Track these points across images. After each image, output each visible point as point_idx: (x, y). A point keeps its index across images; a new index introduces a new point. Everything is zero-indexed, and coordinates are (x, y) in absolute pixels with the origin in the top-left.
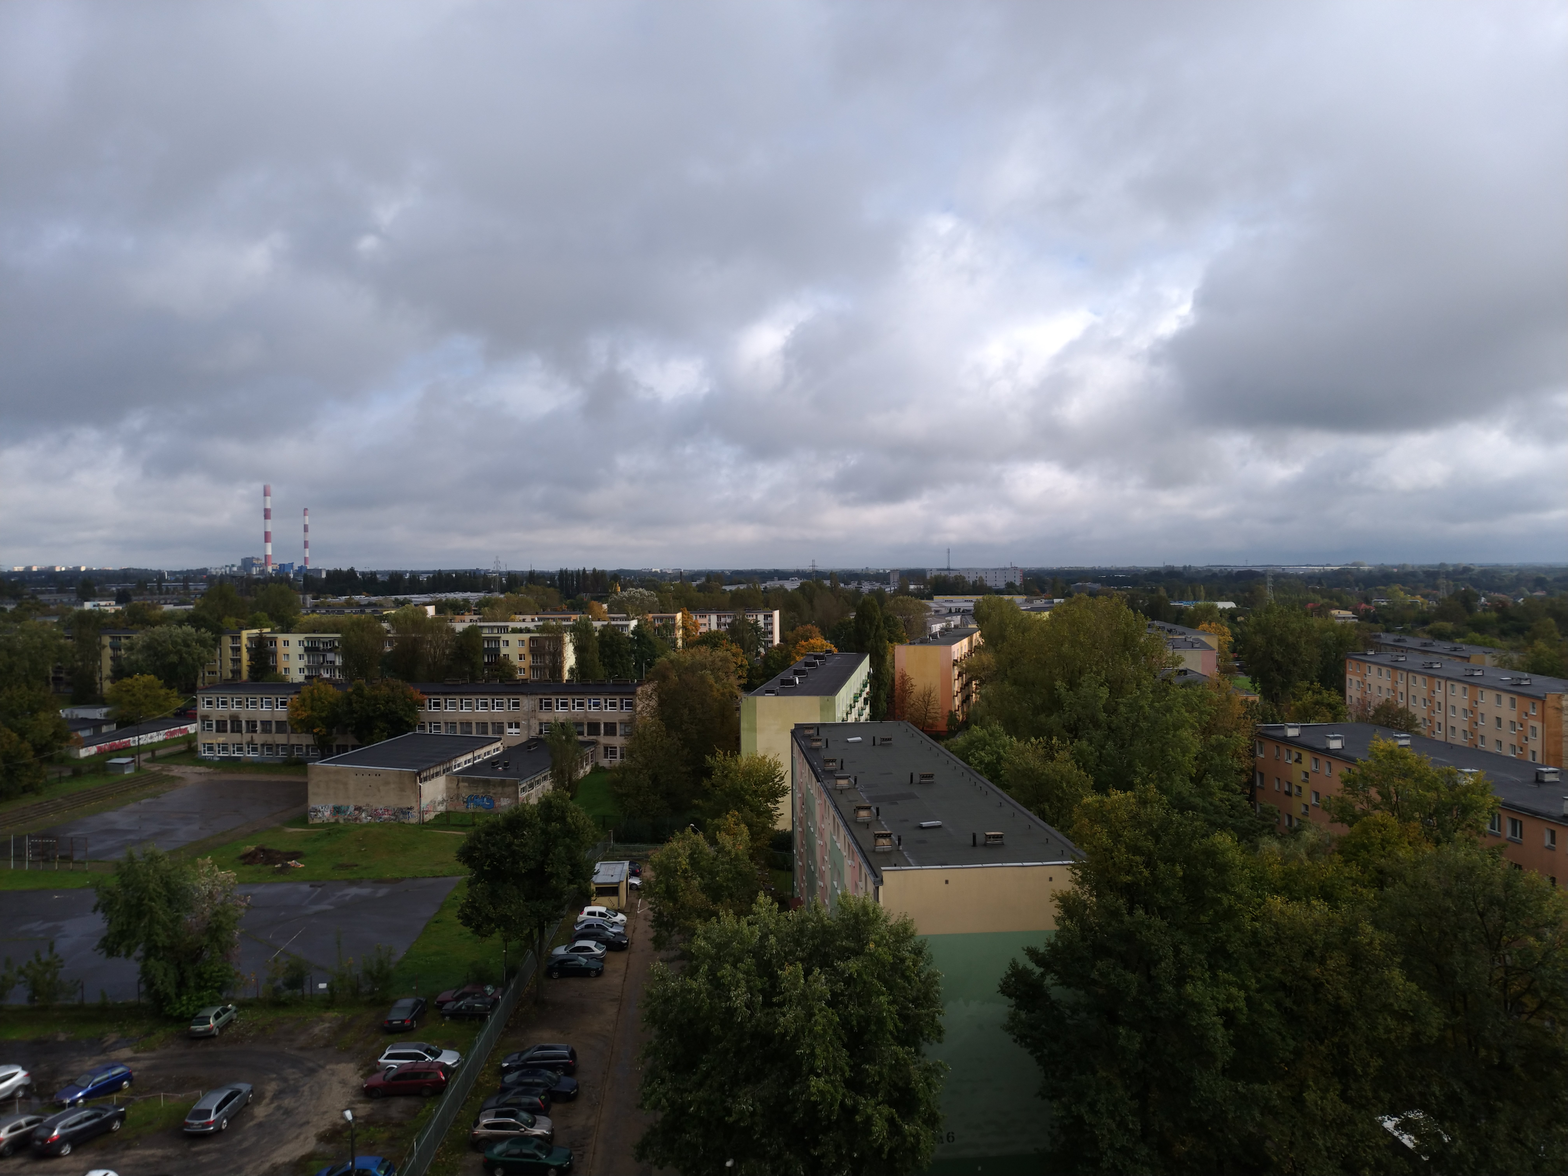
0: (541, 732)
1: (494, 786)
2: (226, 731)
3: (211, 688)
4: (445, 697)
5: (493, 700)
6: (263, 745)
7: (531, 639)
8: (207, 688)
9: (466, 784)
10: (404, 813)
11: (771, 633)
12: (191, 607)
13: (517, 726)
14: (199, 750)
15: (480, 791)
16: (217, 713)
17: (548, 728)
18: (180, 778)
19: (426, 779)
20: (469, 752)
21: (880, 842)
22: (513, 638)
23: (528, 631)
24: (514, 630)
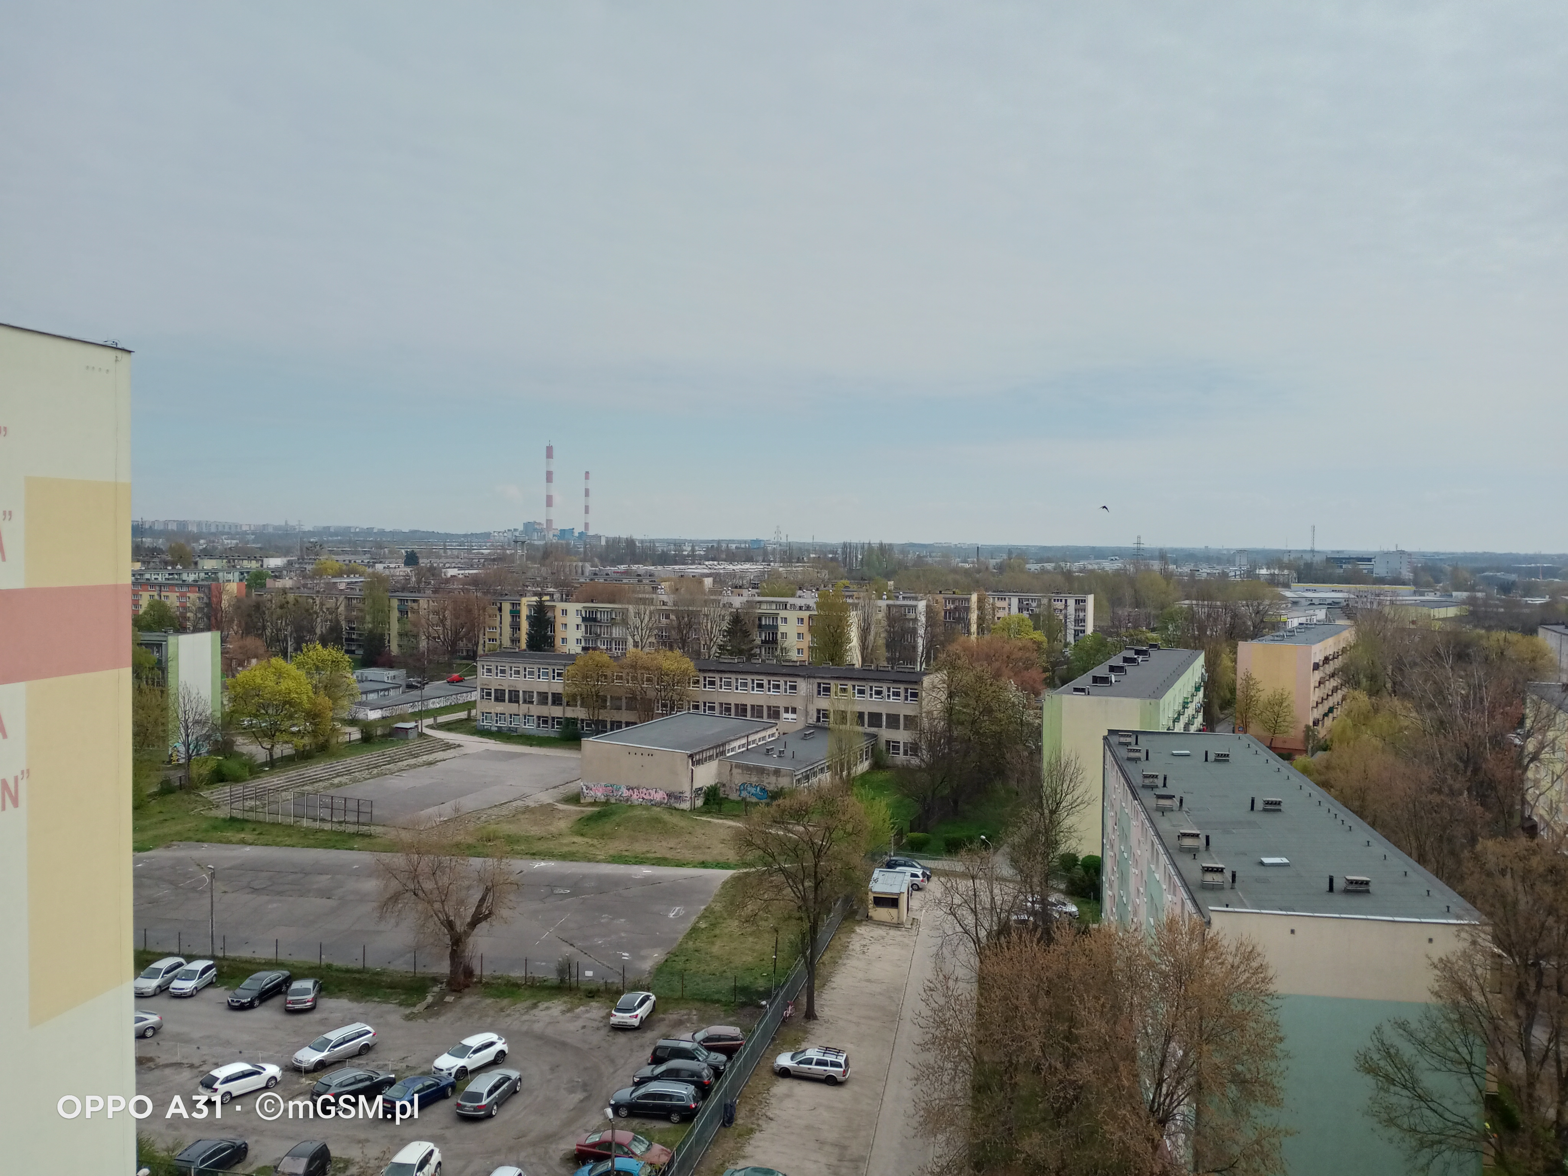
0: (818, 719)
1: (768, 774)
2: (504, 701)
3: (492, 655)
4: (720, 675)
5: (769, 682)
6: (539, 717)
7: (810, 617)
8: (487, 655)
9: (740, 771)
10: (676, 798)
11: (1083, 620)
12: (474, 571)
13: (794, 711)
14: (478, 718)
15: (754, 779)
16: (496, 681)
17: (826, 716)
18: (459, 746)
19: (699, 762)
20: (744, 737)
21: (1209, 877)
22: (792, 616)
23: (808, 608)
24: (793, 606)
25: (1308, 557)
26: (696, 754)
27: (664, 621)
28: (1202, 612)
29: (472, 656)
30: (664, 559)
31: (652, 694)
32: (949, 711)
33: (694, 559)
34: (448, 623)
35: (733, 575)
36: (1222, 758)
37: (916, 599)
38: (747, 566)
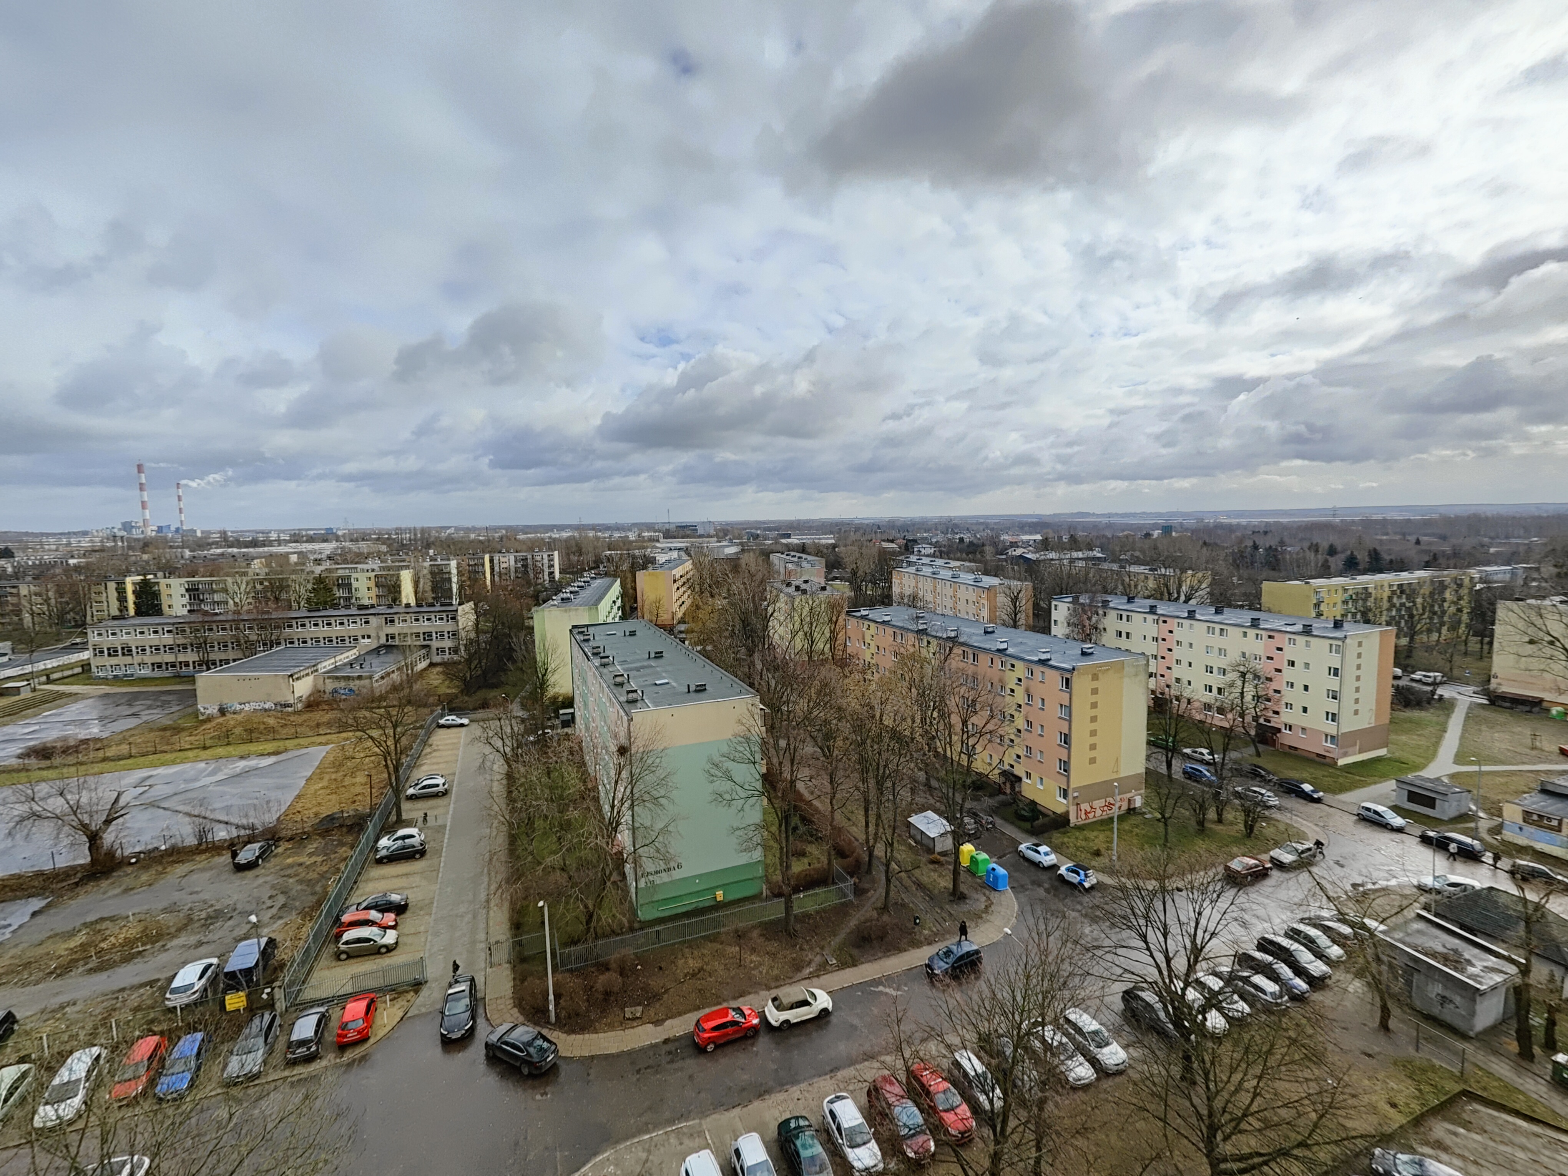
0: (388, 640)
1: (354, 679)
2: (117, 655)
3: (101, 623)
4: (309, 620)
5: (348, 620)
6: (153, 664)
7: (376, 576)
8: (96, 623)
9: (331, 680)
10: (282, 704)
11: (553, 566)
13: (369, 637)
14: (93, 671)
15: (343, 684)
16: (107, 641)
17: (393, 638)
18: (76, 694)
19: (298, 679)
20: (332, 658)
21: (630, 695)
22: (363, 577)
23: (373, 570)
24: (362, 570)
25: (667, 526)
26: (296, 673)
27: (259, 587)
28: (616, 559)
29: (84, 624)
30: (254, 544)
31: (254, 637)
32: (477, 624)
33: (279, 542)
34: (53, 602)
35: (314, 552)
36: (633, 634)
37: (449, 560)
38: (324, 545)
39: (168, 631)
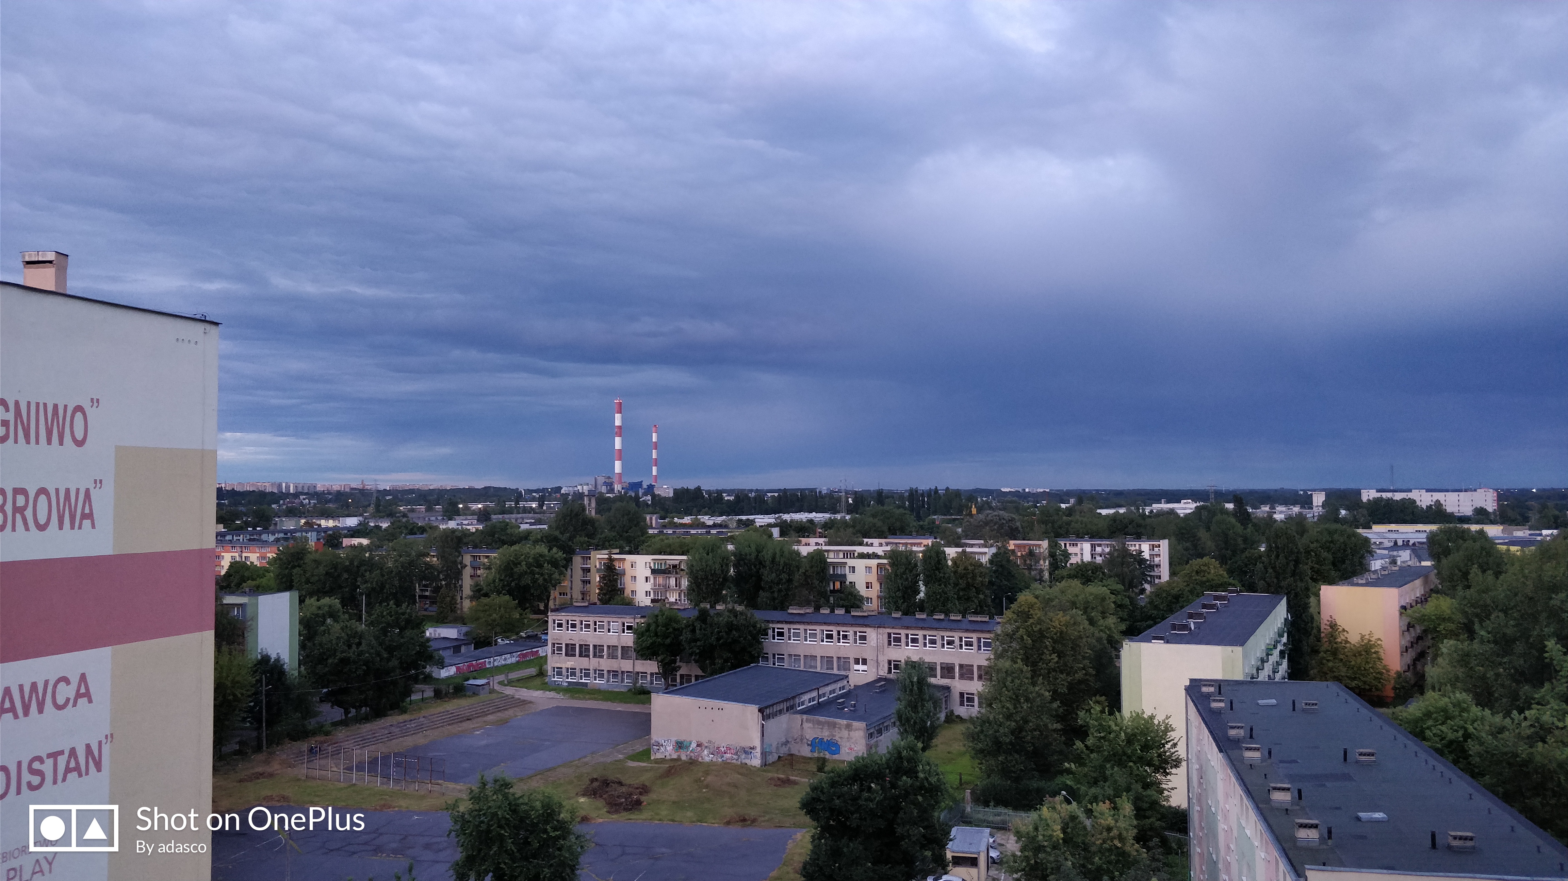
0: (890, 671)
1: (839, 728)
2: (574, 655)
3: (562, 609)
4: (789, 626)
5: (839, 633)
6: (609, 671)
7: (878, 565)
8: (558, 610)
9: (810, 725)
10: (746, 752)
11: (1158, 566)
12: (545, 526)
13: (865, 662)
14: (549, 674)
15: (825, 733)
16: (566, 635)
17: (897, 667)
18: (531, 702)
19: (769, 716)
20: (815, 689)
21: (1305, 833)
22: (860, 564)
23: (877, 556)
24: (861, 556)
26: (766, 708)
30: (731, 509)
35: (799, 524)
36: (1312, 709)
38: (814, 515)
39: (629, 628)
